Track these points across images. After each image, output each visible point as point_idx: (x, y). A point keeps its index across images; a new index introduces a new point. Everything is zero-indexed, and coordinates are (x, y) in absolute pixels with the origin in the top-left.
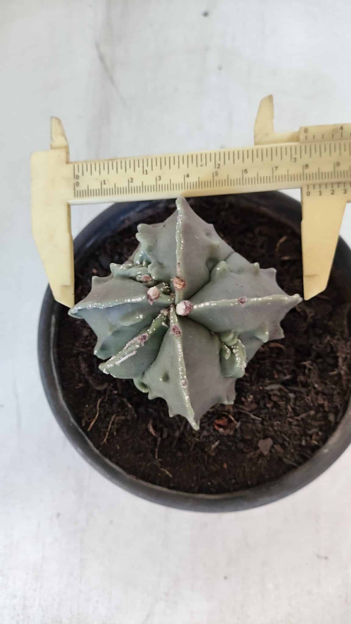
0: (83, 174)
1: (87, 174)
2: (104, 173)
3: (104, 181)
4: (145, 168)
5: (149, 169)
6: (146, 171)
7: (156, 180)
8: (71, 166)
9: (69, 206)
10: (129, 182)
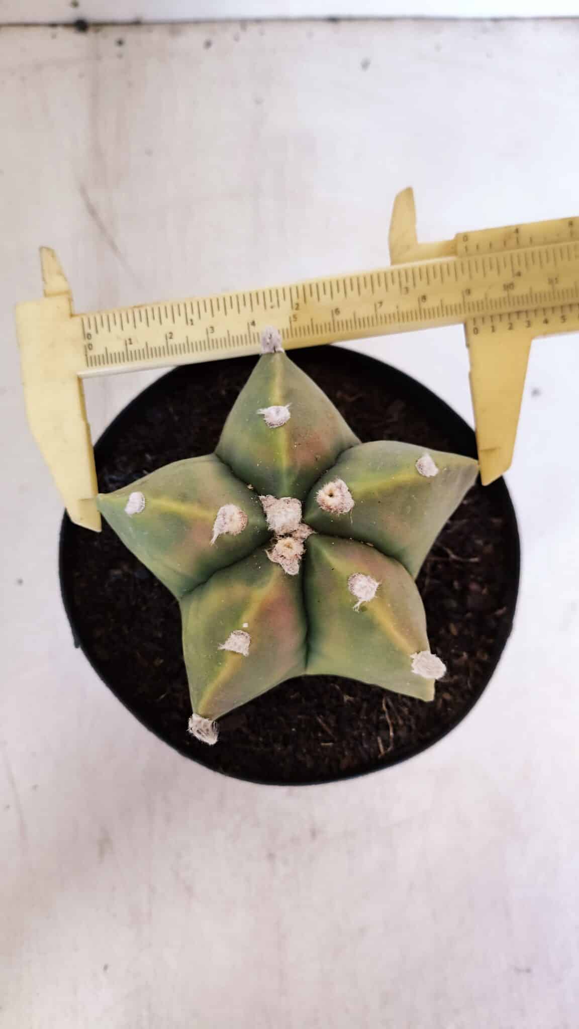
0: (97, 332)
1: (103, 331)
2: (128, 327)
3: (130, 340)
4: (190, 316)
5: (195, 317)
6: (191, 320)
7: (207, 333)
8: (77, 320)
9: (80, 380)
10: (168, 338)
